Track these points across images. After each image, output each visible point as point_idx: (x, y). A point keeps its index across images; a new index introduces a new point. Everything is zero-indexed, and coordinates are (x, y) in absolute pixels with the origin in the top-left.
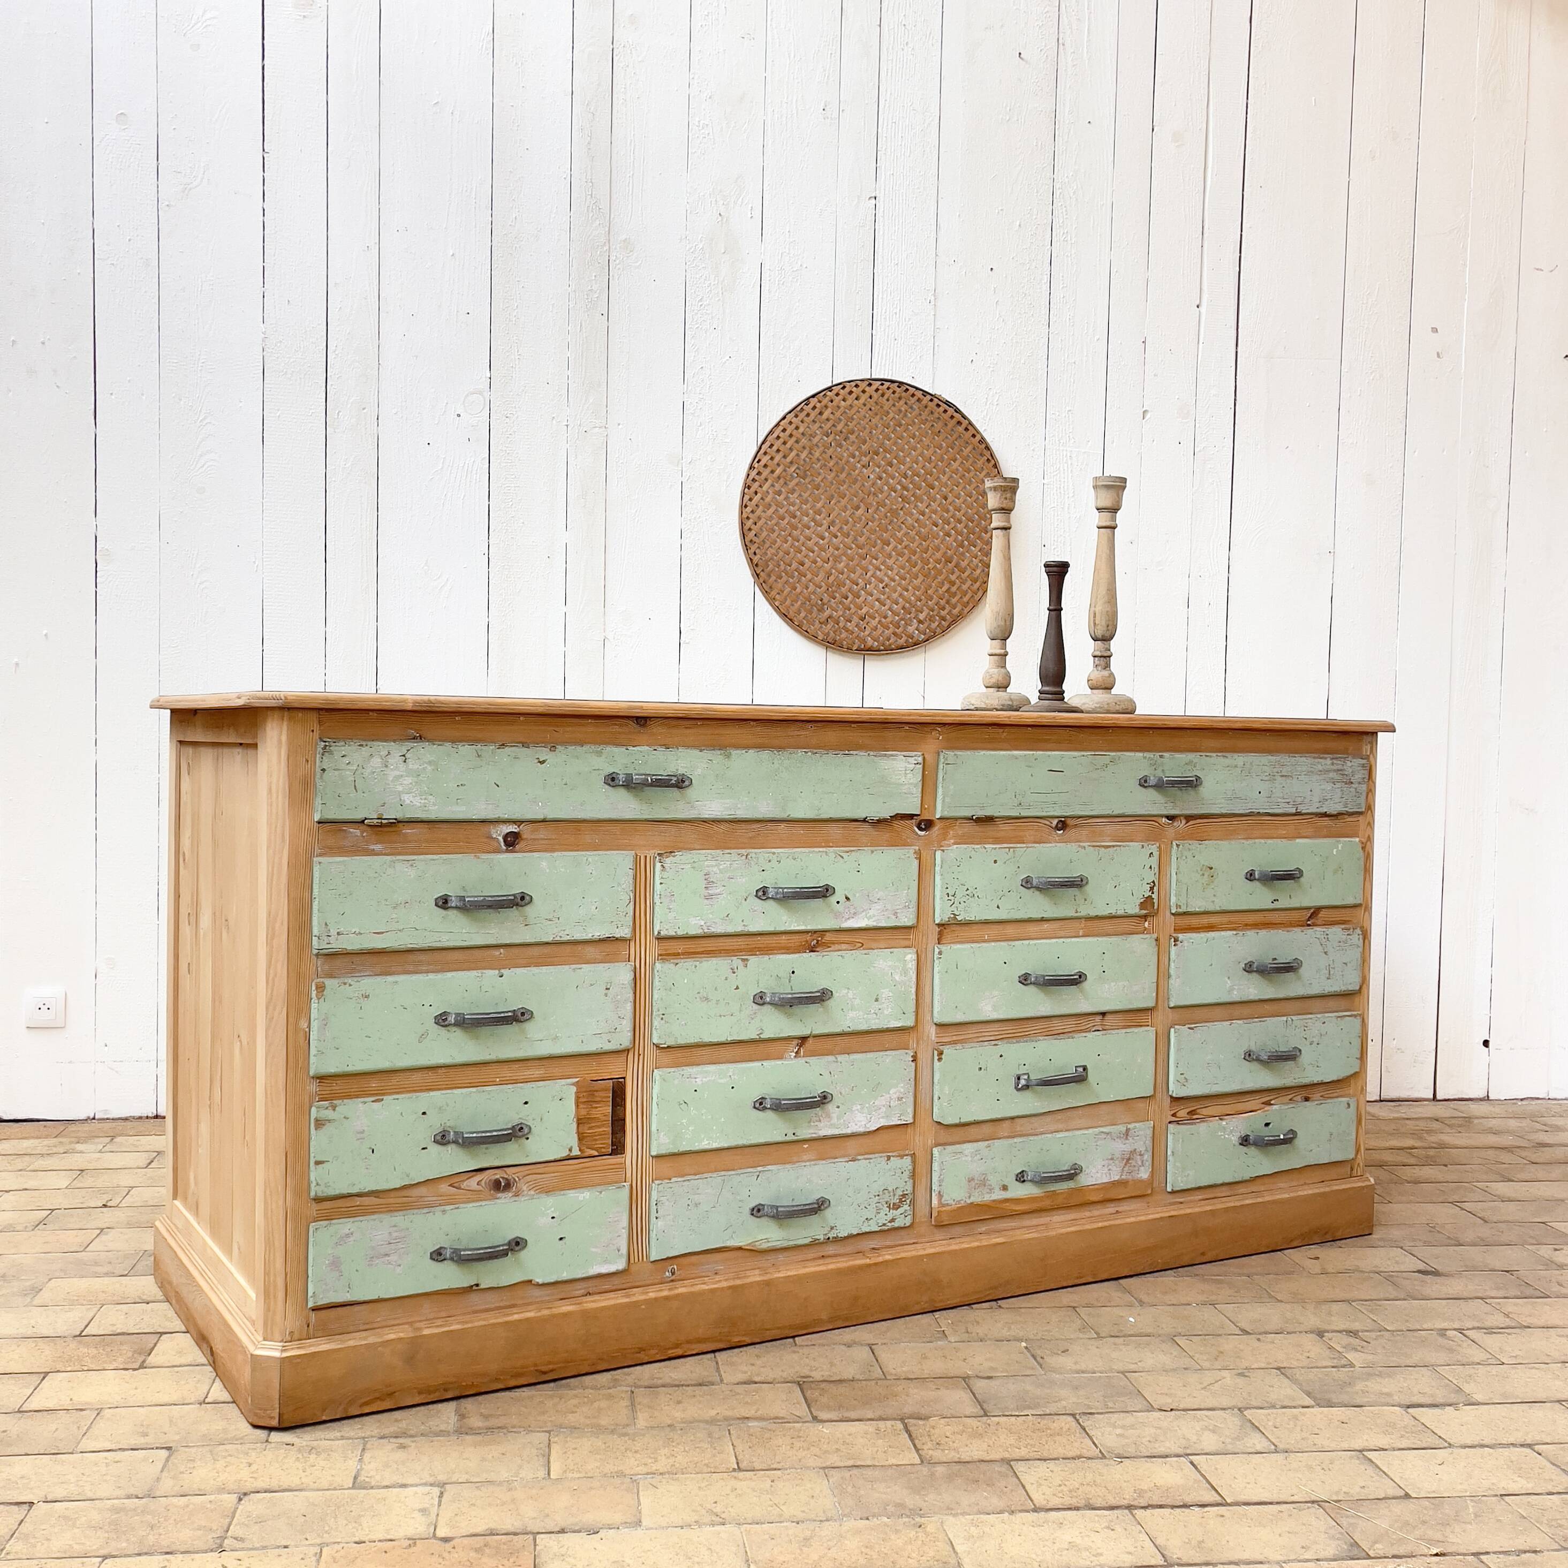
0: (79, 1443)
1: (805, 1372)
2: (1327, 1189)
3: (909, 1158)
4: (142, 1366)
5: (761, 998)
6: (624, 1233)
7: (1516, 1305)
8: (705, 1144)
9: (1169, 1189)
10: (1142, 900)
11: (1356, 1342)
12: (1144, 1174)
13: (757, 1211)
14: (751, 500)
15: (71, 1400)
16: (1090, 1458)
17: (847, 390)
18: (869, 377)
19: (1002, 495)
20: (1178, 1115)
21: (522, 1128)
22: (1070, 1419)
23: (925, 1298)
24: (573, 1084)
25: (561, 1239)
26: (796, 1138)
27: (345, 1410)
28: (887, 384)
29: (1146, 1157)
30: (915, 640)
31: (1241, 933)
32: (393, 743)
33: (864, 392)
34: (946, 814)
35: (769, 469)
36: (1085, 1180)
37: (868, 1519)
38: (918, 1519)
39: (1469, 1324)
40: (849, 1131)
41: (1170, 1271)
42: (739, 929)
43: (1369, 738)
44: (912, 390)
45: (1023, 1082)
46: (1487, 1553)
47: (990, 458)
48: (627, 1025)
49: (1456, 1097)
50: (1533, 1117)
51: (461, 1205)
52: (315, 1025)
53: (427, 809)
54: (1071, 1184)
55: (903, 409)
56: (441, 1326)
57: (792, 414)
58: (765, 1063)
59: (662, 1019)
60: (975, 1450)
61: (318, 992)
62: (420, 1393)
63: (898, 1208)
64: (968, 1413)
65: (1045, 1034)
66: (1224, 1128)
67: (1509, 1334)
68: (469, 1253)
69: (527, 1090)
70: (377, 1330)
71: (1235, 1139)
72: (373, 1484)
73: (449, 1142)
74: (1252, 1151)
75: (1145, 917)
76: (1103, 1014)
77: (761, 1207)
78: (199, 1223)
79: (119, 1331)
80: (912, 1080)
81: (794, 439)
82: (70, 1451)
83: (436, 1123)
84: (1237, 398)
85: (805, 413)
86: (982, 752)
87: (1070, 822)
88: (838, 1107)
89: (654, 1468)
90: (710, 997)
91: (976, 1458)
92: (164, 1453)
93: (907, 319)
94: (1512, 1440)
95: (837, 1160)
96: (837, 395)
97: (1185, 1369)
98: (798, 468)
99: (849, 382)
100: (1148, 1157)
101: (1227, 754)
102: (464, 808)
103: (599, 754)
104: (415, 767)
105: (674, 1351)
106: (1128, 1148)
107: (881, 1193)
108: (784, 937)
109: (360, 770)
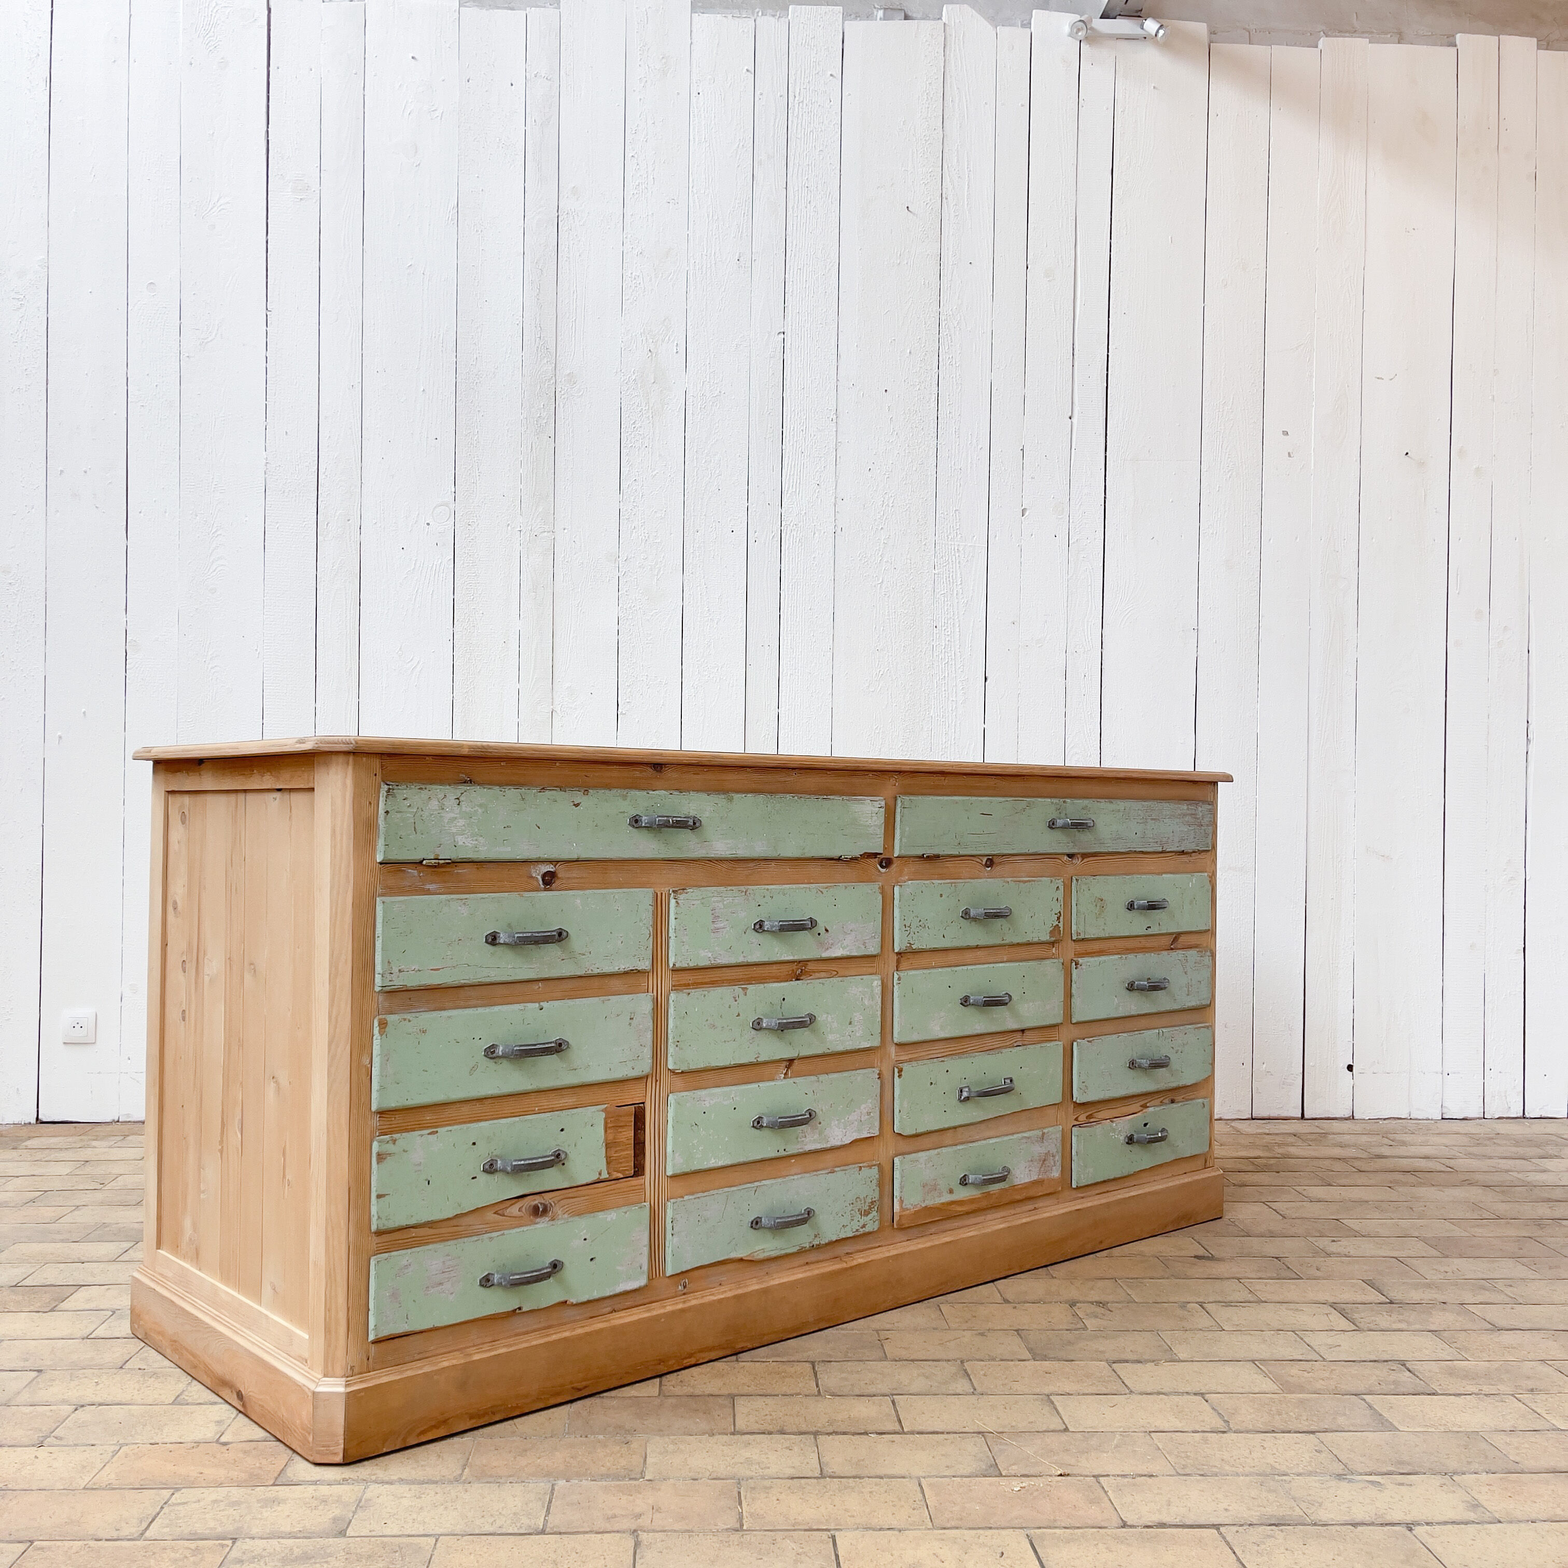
2: (1189, 1180)
3: (876, 1167)
5: (759, 1024)
6: (646, 1250)
8: (713, 1163)
9: (1074, 1186)
10: (1051, 929)
12: (1055, 1174)
13: (755, 1224)
20: (1079, 1119)
21: (559, 1154)
23: (890, 1297)
24: (602, 1111)
25: (592, 1259)
26: (786, 1153)
27: (404, 1440)
29: (1057, 1158)
31: (1124, 956)
32: (448, 787)
34: (904, 853)
36: (1013, 1181)
40: (829, 1145)
42: (740, 959)
43: (1211, 787)
45: (965, 1094)
48: (647, 1052)
51: (506, 1232)
52: (376, 1060)
53: (477, 849)
54: (1002, 1185)
56: (489, 1350)
58: (761, 1084)
59: (677, 1046)
61: (380, 1029)
62: (471, 1417)
63: (867, 1215)
65: (979, 1050)
66: (1114, 1130)
68: (518, 1277)
69: (564, 1117)
70: (431, 1359)
71: (1122, 1138)
73: (496, 1171)
74: (1135, 1148)
75: (1053, 944)
76: (1023, 1031)
77: (759, 1220)
80: (878, 1095)
83: (483, 1154)
86: (931, 798)
87: (996, 860)
88: (821, 1123)
90: (716, 1023)
95: (819, 1172)
101: (1112, 800)
102: (509, 849)
103: (625, 797)
104: (468, 809)
105: (688, 1360)
106: (1043, 1150)
107: (854, 1202)
108: (774, 967)
109: (420, 813)
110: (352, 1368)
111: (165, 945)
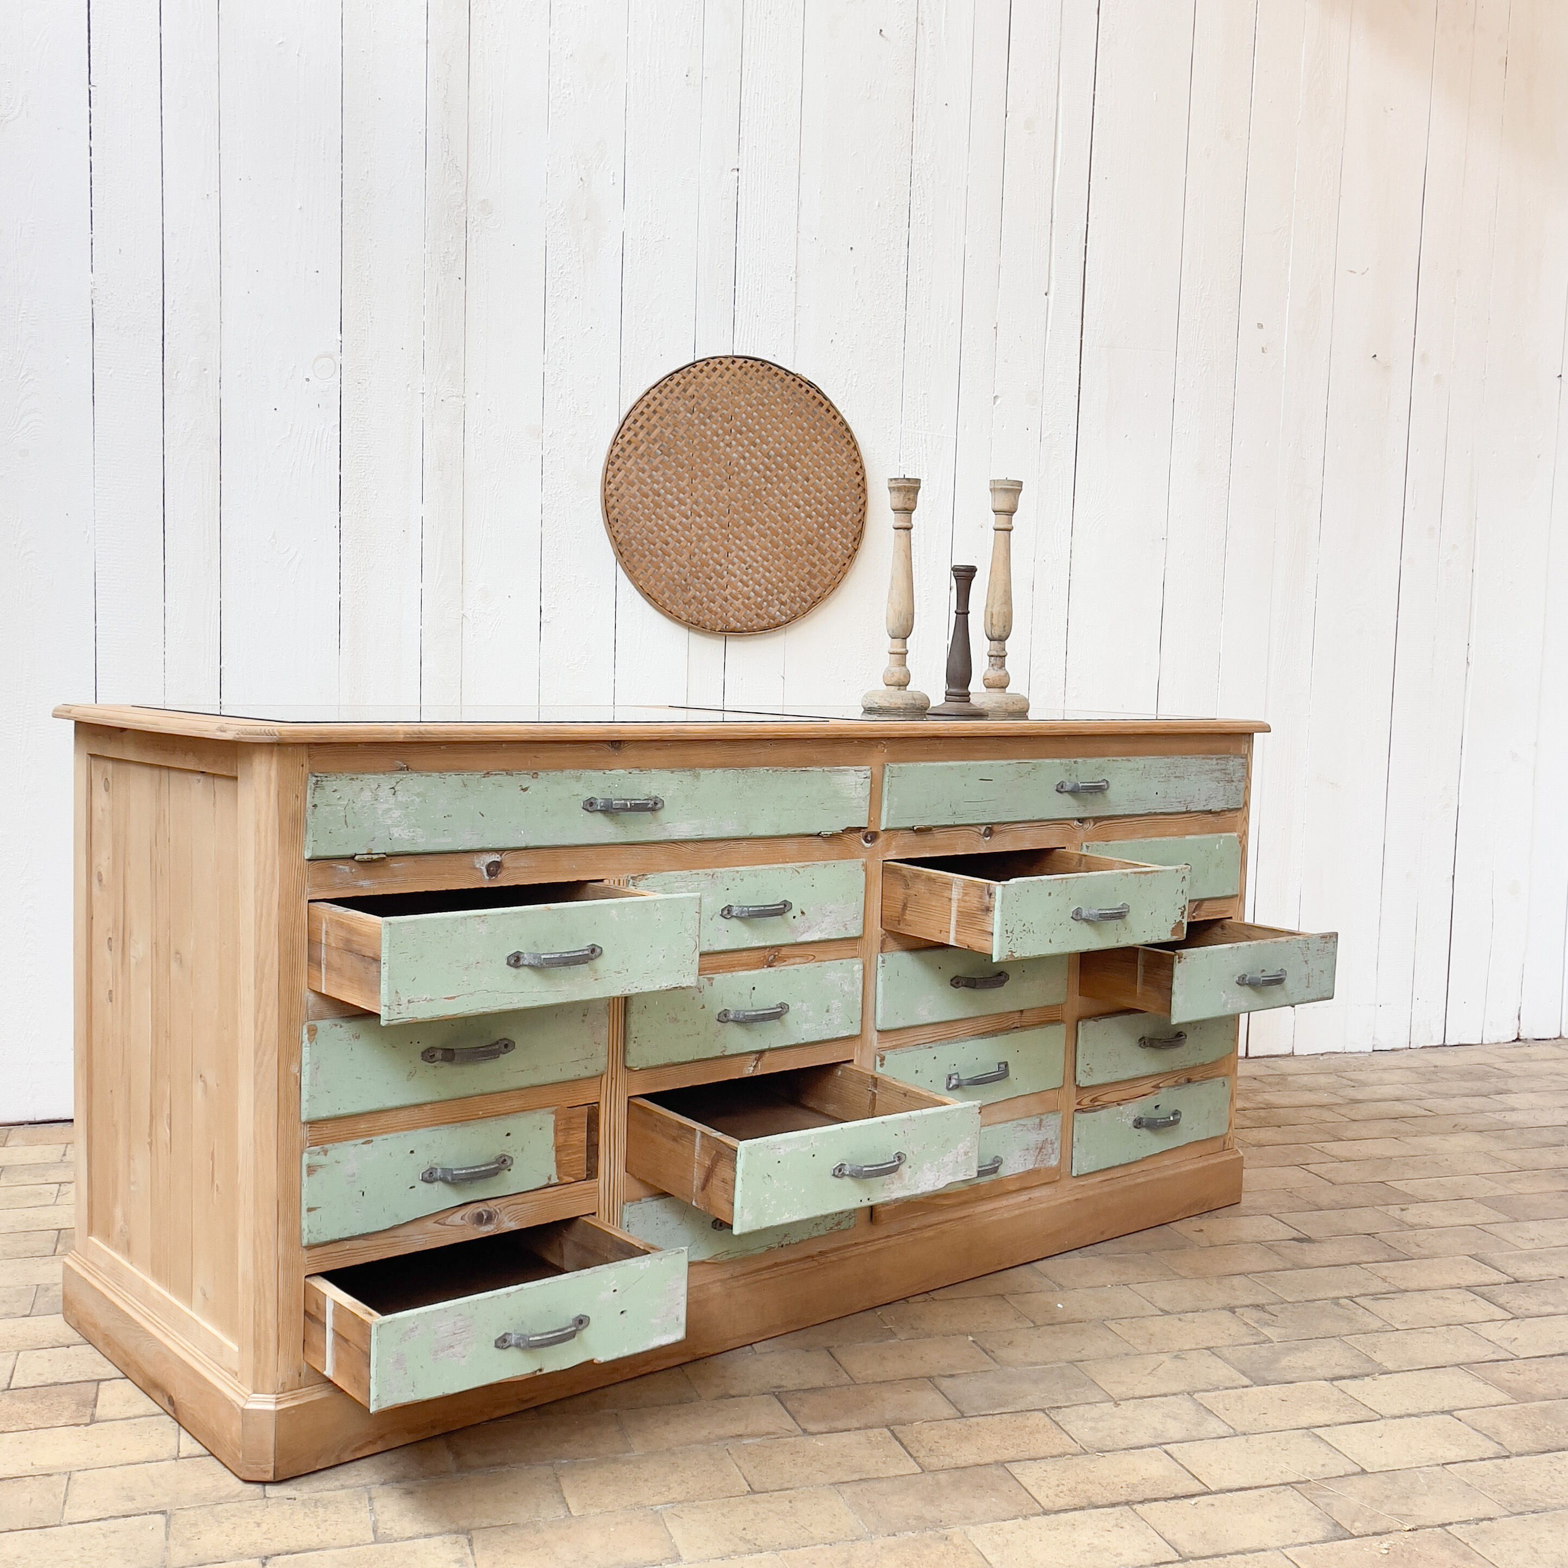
0: (63, 1514)
1: (775, 1382)
2: (1206, 1164)
4: (93, 1421)
5: (725, 1015)
7: (1388, 1268)
9: (1074, 1174)
11: (1266, 1316)
12: (1054, 1162)
13: (719, 1224)
14: (614, 476)
15: (32, 1464)
16: (1073, 1455)
17: (711, 366)
18: (732, 354)
19: (905, 496)
20: (1083, 1103)
21: (505, 1160)
22: (1041, 1414)
23: (866, 1297)
24: (552, 1113)
27: (338, 1457)
28: (750, 362)
29: (1056, 1145)
30: (777, 621)
32: (382, 776)
33: (727, 369)
34: (891, 826)
35: (633, 446)
36: (1005, 1171)
37: (894, 1535)
38: (942, 1531)
39: (1355, 1292)
41: (1074, 1251)
42: (706, 948)
43: (1246, 738)
44: (774, 369)
45: (954, 1082)
46: (1450, 1524)
47: (850, 440)
48: (602, 1050)
49: (1266, 1054)
50: (1337, 1072)
52: (306, 1070)
53: (414, 841)
54: (993, 1177)
55: (766, 388)
57: (656, 390)
59: (635, 1042)
60: (967, 1454)
61: (309, 1035)
64: (946, 1416)
65: (972, 1034)
66: (1122, 1113)
67: (1393, 1299)
69: (510, 1123)
71: (1130, 1122)
72: (395, 1535)
73: (436, 1180)
74: (1144, 1132)
76: (1021, 1012)
78: (131, 1263)
79: (49, 1381)
82: (58, 1523)
83: (423, 1161)
84: (1081, 386)
85: (668, 389)
86: (923, 764)
87: (996, 828)
89: (671, 1497)
90: (679, 1017)
91: (971, 1462)
92: (160, 1519)
93: (769, 296)
94: (1431, 1408)
96: (701, 371)
97: (1126, 1355)
98: (661, 445)
99: (713, 358)
100: (1057, 1145)
101: (1130, 758)
102: (450, 840)
103: (578, 779)
104: (404, 799)
105: (645, 1368)
106: (1041, 1138)
108: (744, 954)
109: (352, 806)
110: (283, 1384)
111: (90, 918)
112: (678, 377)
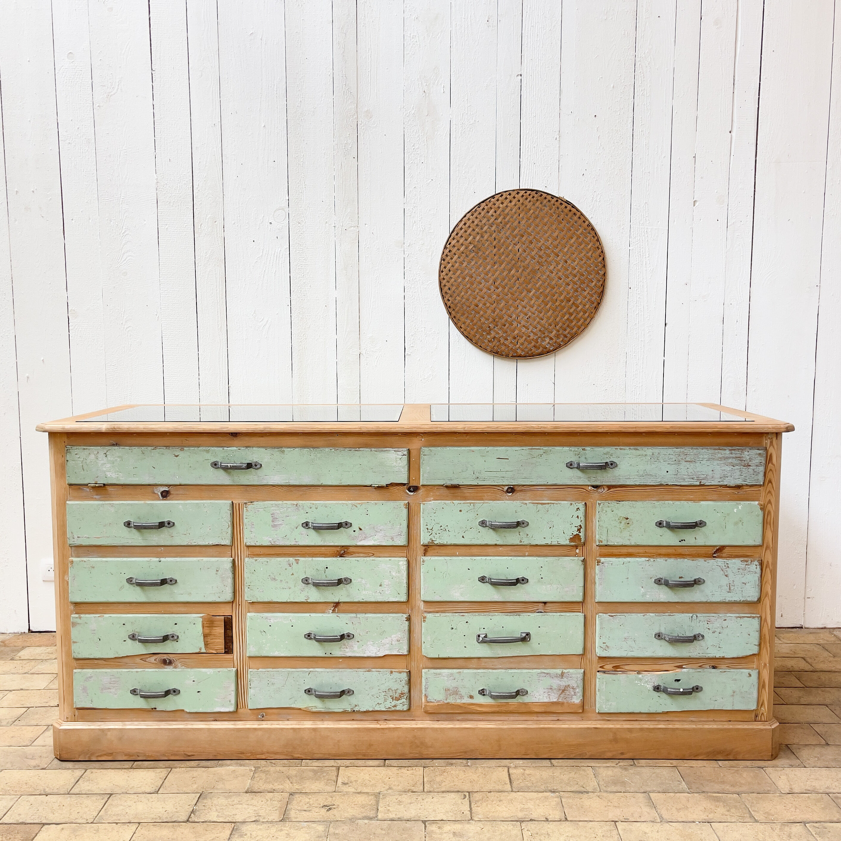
2: (730, 727)
3: (406, 673)
5: (307, 580)
6: (233, 693)
8: (276, 654)
9: (597, 711)
10: (571, 537)
12: (576, 700)
13: (308, 691)
14: (445, 267)
17: (504, 197)
18: (518, 188)
20: (604, 667)
21: (173, 636)
24: (201, 617)
25: (198, 692)
26: (332, 656)
28: (529, 192)
30: (547, 350)
31: (653, 559)
33: (514, 197)
34: (425, 483)
35: (456, 248)
36: (529, 698)
40: (365, 655)
42: (293, 543)
43: (768, 436)
44: (544, 195)
45: (483, 638)
47: (594, 235)
48: (230, 590)
51: (146, 669)
52: (70, 579)
53: (118, 479)
55: (539, 207)
56: (136, 725)
57: (470, 214)
58: (312, 615)
59: (249, 588)
61: (71, 564)
62: (126, 755)
63: (398, 701)
65: (500, 611)
66: (641, 680)
68: (147, 694)
69: (177, 618)
70: (107, 723)
71: (649, 687)
73: (135, 639)
74: (664, 695)
75: (573, 546)
76: (545, 603)
77: (310, 690)
80: (407, 631)
81: (471, 229)
83: (130, 629)
85: (477, 212)
87: (516, 488)
88: (358, 642)
90: (276, 578)
93: (542, 151)
95: (357, 670)
96: (498, 200)
98: (474, 247)
99: (505, 192)
100: (580, 690)
101: (638, 448)
102: (137, 479)
103: (208, 451)
104: (112, 459)
105: (260, 756)
106: (563, 684)
107: (387, 691)
108: (323, 548)
109: (85, 461)
110: (67, 718)
112: (483, 205)
